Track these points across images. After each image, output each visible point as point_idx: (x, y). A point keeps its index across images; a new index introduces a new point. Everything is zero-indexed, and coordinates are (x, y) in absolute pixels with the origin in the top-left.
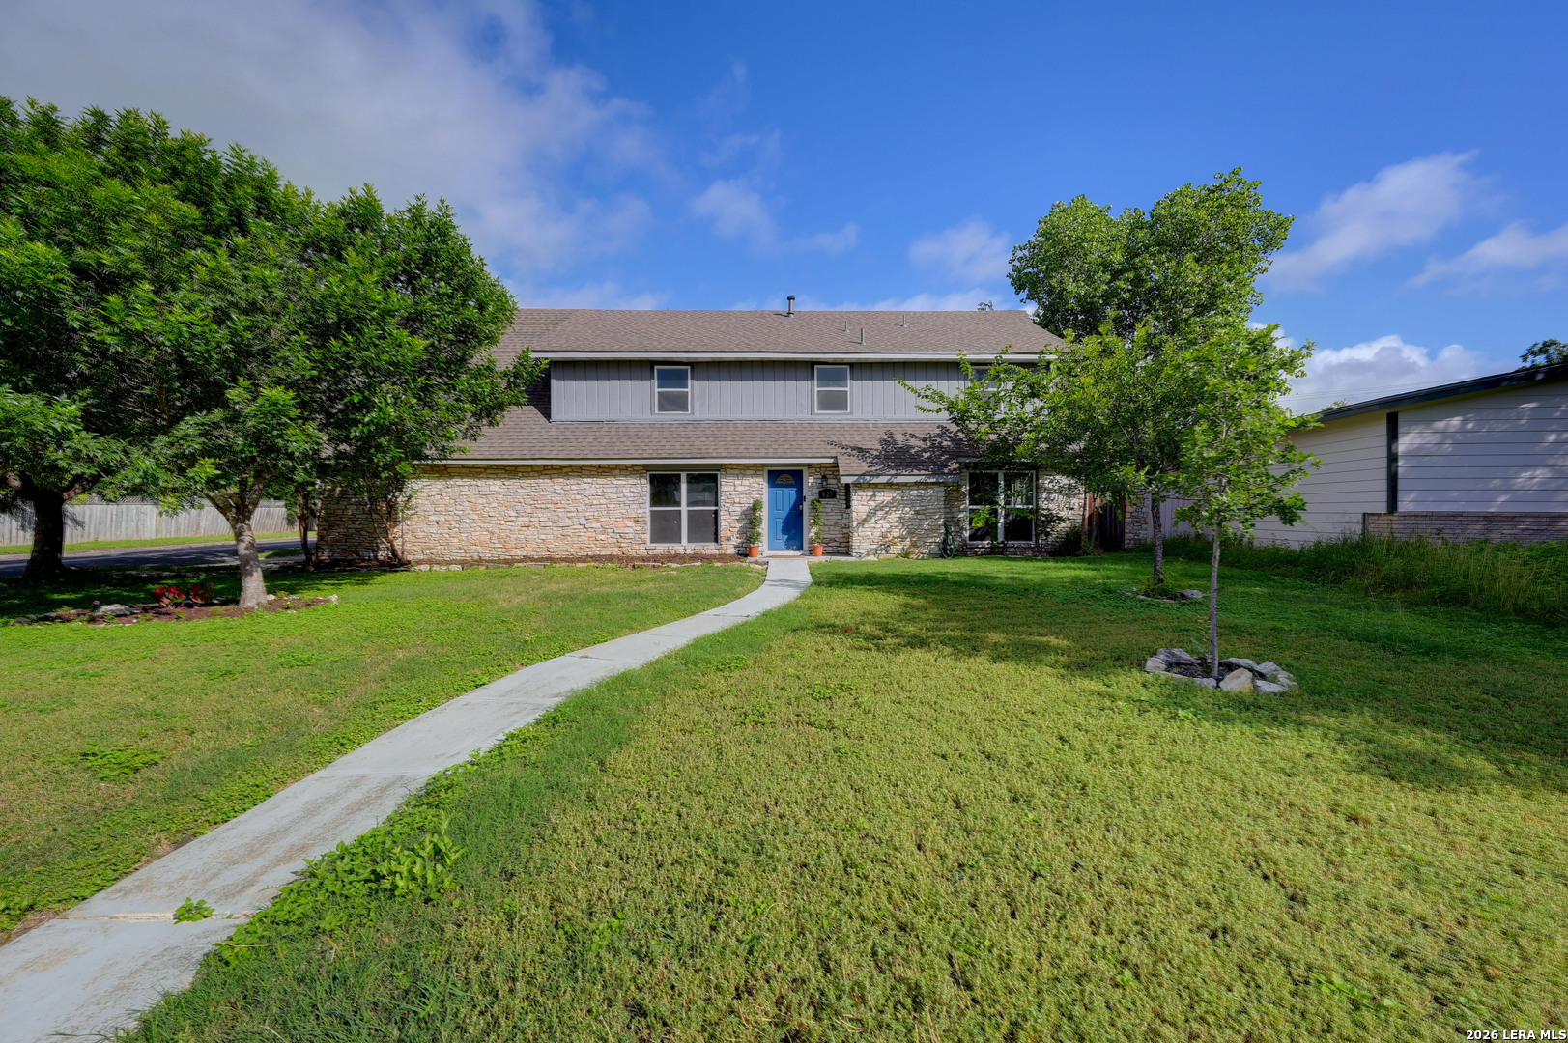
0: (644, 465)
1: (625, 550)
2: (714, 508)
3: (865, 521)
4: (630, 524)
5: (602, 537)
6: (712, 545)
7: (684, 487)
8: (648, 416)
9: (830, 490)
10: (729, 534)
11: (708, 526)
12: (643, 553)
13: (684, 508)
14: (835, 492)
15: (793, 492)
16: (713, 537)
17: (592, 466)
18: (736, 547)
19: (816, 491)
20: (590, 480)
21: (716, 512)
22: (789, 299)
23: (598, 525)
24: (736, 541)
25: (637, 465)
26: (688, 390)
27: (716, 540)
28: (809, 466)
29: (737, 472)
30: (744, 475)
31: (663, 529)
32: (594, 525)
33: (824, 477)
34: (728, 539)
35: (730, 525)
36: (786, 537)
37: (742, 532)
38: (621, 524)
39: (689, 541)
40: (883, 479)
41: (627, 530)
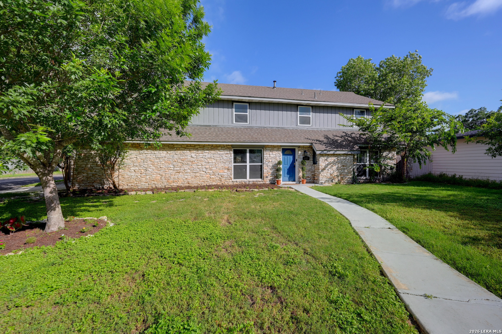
0: (232, 145)
1: (223, 182)
2: (261, 164)
3: (324, 169)
4: (226, 171)
5: (213, 177)
6: (260, 180)
7: (248, 155)
8: (230, 124)
9: (307, 157)
10: (267, 175)
11: (258, 172)
12: (231, 183)
13: (248, 164)
14: (309, 157)
15: (291, 157)
16: (260, 176)
17: (209, 145)
18: (270, 180)
19: (302, 157)
20: (208, 152)
21: (261, 165)
22: (274, 82)
23: (211, 172)
24: (270, 178)
25: (229, 145)
26: (248, 114)
27: (261, 178)
28: (299, 147)
29: (270, 149)
30: (273, 150)
31: (239, 172)
32: (209, 172)
33: (305, 151)
34: (267, 177)
35: (268, 171)
36: (288, 176)
37: (272, 174)
38: (222, 171)
39: (250, 178)
40: (332, 152)
41: (224, 174)
